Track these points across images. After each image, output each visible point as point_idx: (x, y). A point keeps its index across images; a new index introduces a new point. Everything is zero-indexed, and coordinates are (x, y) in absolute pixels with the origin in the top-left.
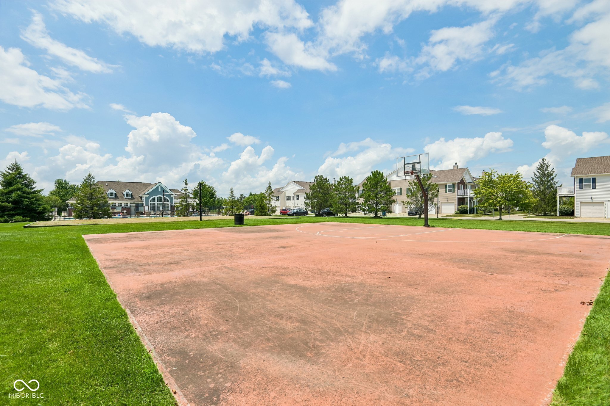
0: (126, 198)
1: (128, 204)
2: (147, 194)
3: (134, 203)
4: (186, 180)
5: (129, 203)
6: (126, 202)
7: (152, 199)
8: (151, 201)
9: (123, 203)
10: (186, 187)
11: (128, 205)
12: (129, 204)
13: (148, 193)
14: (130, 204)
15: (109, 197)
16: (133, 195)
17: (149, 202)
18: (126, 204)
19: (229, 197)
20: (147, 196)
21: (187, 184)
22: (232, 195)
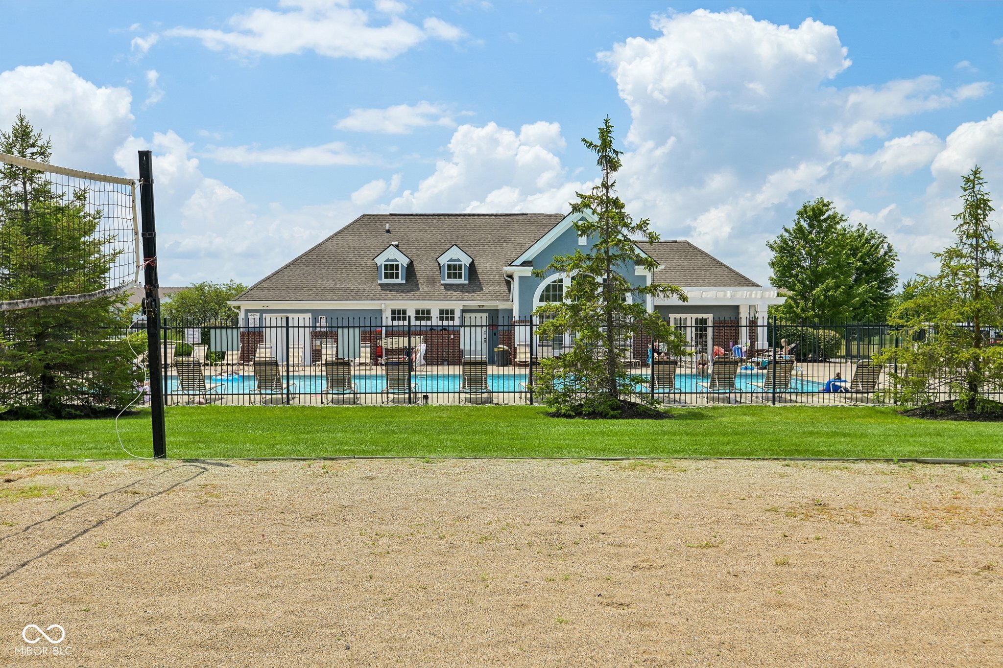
0: (448, 287)
1: (453, 312)
2: (525, 264)
3: (481, 310)
4: (605, 134)
5: (457, 306)
6: (447, 305)
7: (548, 288)
8: (541, 300)
9: (435, 308)
10: (606, 186)
11: (453, 319)
12: (457, 314)
13: (529, 255)
14: (464, 311)
15: (385, 281)
16: (479, 271)
17: (536, 303)
18: (446, 314)
19: (953, 254)
20: (528, 271)
21: (610, 163)
22: (977, 235)
